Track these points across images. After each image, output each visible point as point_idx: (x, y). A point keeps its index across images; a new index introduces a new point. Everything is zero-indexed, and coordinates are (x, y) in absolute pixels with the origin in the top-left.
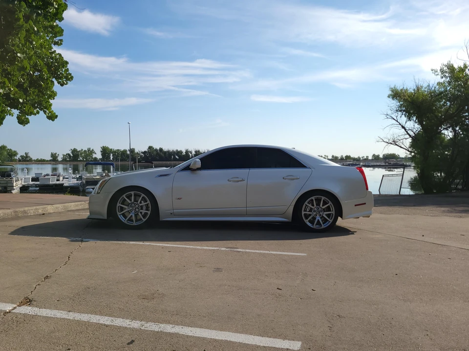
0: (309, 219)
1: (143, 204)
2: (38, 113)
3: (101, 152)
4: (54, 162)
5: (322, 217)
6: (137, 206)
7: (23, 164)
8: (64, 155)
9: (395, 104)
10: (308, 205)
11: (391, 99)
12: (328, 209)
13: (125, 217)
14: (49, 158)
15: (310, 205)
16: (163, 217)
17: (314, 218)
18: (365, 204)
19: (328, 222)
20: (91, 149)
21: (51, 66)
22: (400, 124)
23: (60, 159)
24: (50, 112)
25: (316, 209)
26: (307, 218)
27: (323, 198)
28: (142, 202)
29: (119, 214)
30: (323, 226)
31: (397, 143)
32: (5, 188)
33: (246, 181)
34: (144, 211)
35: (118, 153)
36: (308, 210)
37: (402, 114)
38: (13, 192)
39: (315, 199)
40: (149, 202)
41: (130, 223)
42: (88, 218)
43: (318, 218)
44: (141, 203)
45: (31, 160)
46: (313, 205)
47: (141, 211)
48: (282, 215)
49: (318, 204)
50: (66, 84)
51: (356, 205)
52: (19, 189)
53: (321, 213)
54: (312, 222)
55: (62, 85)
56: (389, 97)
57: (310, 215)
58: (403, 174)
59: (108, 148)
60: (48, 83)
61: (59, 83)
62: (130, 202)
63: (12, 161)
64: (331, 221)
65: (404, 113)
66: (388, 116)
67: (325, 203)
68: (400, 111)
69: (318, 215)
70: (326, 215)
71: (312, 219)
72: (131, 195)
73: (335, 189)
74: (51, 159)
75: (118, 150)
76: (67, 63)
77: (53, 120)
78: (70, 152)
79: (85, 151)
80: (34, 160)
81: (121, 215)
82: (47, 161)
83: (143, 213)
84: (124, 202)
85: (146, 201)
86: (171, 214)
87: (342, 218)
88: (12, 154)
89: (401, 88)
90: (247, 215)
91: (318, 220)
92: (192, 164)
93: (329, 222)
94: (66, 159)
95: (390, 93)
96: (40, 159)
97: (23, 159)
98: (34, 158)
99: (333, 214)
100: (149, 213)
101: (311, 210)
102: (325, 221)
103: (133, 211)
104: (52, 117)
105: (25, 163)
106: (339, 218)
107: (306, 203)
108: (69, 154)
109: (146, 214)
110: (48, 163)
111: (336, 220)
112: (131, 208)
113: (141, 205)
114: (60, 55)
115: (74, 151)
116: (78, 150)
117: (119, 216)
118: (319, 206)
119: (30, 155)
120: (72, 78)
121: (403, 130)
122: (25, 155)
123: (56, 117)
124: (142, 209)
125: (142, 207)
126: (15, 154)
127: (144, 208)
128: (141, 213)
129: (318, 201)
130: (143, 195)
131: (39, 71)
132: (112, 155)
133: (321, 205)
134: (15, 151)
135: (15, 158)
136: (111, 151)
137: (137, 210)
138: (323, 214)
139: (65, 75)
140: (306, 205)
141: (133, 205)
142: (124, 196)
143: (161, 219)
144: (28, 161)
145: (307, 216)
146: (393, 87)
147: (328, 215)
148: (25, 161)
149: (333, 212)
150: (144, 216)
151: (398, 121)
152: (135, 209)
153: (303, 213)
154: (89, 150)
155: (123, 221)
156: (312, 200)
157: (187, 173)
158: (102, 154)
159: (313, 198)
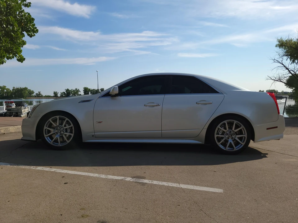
0: (221, 142)
1: (68, 127)
2: (13, 57)
3: (84, 91)
4: (55, 97)
5: (234, 140)
6: (62, 129)
7: (37, 99)
8: (61, 93)
9: (281, 51)
10: (220, 128)
11: (278, 48)
12: (240, 132)
13: (52, 138)
14: (52, 95)
15: (222, 129)
16: (86, 140)
17: (226, 141)
18: (277, 127)
19: (240, 145)
20: (78, 89)
21: (21, 22)
22: (285, 66)
23: (59, 95)
24: (20, 56)
25: (228, 132)
26: (219, 141)
27: (235, 122)
28: (67, 125)
29: (45, 136)
30: (236, 149)
31: (282, 81)
32: (17, 113)
33: (161, 107)
34: (68, 134)
35: (94, 92)
36: (220, 133)
37: (288, 58)
38: (22, 116)
39: (228, 123)
40: (72, 125)
41: (55, 145)
42: (21, 140)
43: (230, 141)
44: (65, 126)
45: (42, 96)
46: (225, 129)
47: (65, 133)
48: (196, 137)
49: (230, 128)
50: (34, 36)
51: (267, 129)
52: (27, 114)
53: (233, 136)
54: (224, 144)
55: (31, 36)
56: (276, 46)
57: (222, 138)
58: (285, 103)
59: (87, 88)
60: (18, 34)
61: (28, 35)
62: (55, 125)
63: (31, 97)
64: (243, 144)
65: (289, 57)
66: (275, 61)
67: (237, 127)
68: (286, 56)
69: (230, 138)
70: (238, 138)
71: (224, 142)
72: (57, 119)
73: (247, 113)
74: (54, 95)
75: (94, 89)
76: (33, 19)
77: (22, 62)
78: (65, 91)
79: (74, 90)
80: (44, 96)
81: (48, 138)
82: (52, 97)
83: (67, 136)
84: (50, 126)
85: (70, 124)
86: (93, 136)
87: (253, 140)
88: (31, 92)
89: (286, 39)
90: (162, 137)
91: (231, 142)
92: (111, 91)
93: (242, 145)
94: (62, 95)
95: (278, 43)
96: (47, 95)
97: (37, 95)
98: (44, 95)
99: (245, 137)
100: (72, 135)
101: (223, 133)
102: (237, 144)
103: (59, 134)
104: (21, 60)
105: (38, 98)
106: (251, 141)
107: (219, 126)
108: (64, 92)
109: (70, 136)
110: (51, 98)
111: (248, 142)
112: (57, 131)
113: (65, 128)
114: (29, 14)
115: (67, 90)
116: (70, 90)
117: (46, 138)
118: (232, 129)
119: (41, 93)
120: (37, 31)
121: (287, 70)
122: (38, 93)
123: (24, 59)
124: (66, 132)
125: (66, 129)
126: (33, 92)
127: (69, 131)
128: (65, 135)
129: (231, 124)
130: (67, 119)
131: (11, 25)
132: (90, 92)
133: (233, 129)
134: (32, 91)
135: (33, 95)
136: (89, 90)
137: (62, 132)
138: (235, 137)
139: (32, 28)
140: (219, 129)
141: (59, 128)
142: (50, 120)
143: (83, 141)
144: (40, 97)
145: (219, 139)
146: (279, 38)
147: (241, 139)
148: (39, 97)
149: (246, 136)
150: (68, 138)
151: (283, 64)
152: (61, 132)
153: (216, 136)
154: (76, 89)
155: (50, 142)
156: (225, 124)
157: (107, 99)
158: (84, 92)
159: (226, 122)
